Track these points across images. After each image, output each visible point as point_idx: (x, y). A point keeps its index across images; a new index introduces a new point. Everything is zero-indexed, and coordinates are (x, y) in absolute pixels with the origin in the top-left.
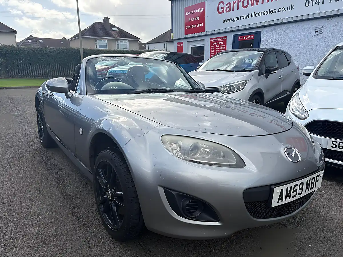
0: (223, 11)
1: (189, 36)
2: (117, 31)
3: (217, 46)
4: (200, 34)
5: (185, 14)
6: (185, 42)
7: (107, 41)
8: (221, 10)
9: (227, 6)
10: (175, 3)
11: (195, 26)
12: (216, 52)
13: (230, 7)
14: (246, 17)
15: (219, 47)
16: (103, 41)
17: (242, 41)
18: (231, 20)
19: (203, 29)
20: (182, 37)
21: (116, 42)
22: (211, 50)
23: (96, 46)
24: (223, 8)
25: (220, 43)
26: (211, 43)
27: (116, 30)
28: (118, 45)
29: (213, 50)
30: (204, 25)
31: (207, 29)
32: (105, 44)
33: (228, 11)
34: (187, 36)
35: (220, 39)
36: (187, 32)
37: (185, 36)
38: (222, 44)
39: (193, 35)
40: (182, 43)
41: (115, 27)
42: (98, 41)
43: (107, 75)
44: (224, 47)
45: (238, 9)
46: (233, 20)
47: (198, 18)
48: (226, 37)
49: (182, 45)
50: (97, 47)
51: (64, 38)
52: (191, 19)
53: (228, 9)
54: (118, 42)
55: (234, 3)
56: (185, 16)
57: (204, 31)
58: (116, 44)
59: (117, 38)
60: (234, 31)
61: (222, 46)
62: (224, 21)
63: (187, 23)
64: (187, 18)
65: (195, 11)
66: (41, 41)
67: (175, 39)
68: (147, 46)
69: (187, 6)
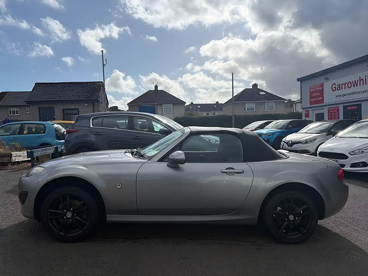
0: (335, 90)
1: (313, 106)
2: (265, 94)
3: (333, 113)
4: (321, 105)
5: (310, 91)
6: (310, 110)
7: (254, 104)
8: (334, 89)
9: (338, 86)
10: (303, 83)
11: (317, 99)
12: (332, 117)
13: (340, 87)
14: (351, 94)
15: (334, 114)
16: (251, 105)
17: (349, 110)
18: (341, 96)
19: (322, 101)
20: (308, 107)
22: (328, 116)
23: (245, 109)
24: (335, 87)
25: (335, 111)
26: (329, 111)
28: (264, 107)
29: (330, 116)
30: (323, 98)
31: (325, 102)
32: (253, 107)
33: (339, 90)
35: (335, 108)
36: (311, 103)
37: (310, 106)
38: (336, 112)
39: (316, 105)
40: (308, 111)
41: (263, 91)
42: (246, 105)
44: (337, 114)
45: (345, 88)
46: (342, 95)
47: (319, 94)
48: (339, 107)
49: (308, 112)
50: (245, 110)
51: (217, 102)
52: (314, 94)
53: (339, 89)
54: (264, 105)
55: (342, 85)
57: (323, 103)
59: (264, 101)
60: (343, 103)
61: (337, 113)
62: (336, 96)
63: (311, 97)
64: (311, 93)
65: (317, 89)
66: (199, 107)
67: (303, 108)
68: (294, 105)
69: (311, 85)
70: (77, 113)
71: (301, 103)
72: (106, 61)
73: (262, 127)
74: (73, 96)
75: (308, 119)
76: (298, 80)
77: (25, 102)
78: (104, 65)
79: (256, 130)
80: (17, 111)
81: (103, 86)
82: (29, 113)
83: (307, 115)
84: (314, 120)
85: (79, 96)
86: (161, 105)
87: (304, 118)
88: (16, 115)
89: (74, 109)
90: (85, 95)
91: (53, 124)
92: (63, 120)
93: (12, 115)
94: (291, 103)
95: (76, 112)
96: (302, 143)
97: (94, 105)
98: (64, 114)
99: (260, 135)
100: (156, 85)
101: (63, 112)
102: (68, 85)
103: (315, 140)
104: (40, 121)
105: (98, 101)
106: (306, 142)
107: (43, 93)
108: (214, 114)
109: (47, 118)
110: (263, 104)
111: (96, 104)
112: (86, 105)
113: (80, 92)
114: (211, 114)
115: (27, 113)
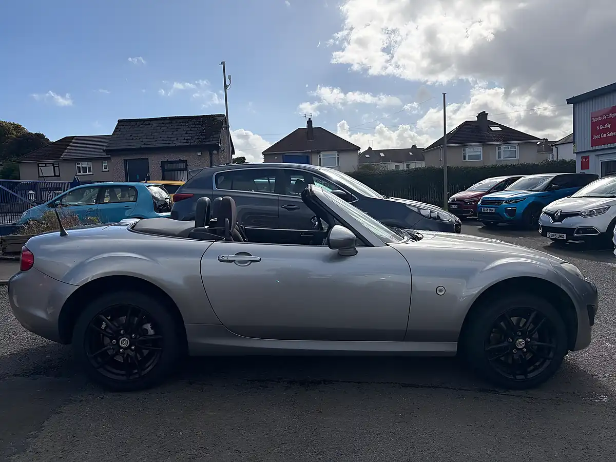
1: (597, 148)
2: (500, 131)
4: (612, 145)
5: (592, 120)
6: (592, 157)
7: (481, 148)
10: (577, 107)
11: (605, 136)
16: (476, 149)
20: (588, 150)
21: (497, 150)
23: (465, 157)
27: (498, 129)
28: (499, 153)
32: (479, 153)
34: (594, 148)
36: (594, 143)
37: (591, 149)
39: (603, 147)
40: (588, 157)
41: (496, 125)
42: (467, 149)
43: (480, 202)
47: (609, 126)
49: (587, 160)
50: (465, 159)
51: (414, 146)
52: (599, 127)
54: (499, 149)
56: (592, 123)
58: (497, 151)
59: (499, 143)
63: (594, 131)
64: (594, 125)
65: (605, 116)
66: (382, 155)
67: (577, 151)
68: (555, 149)
69: (594, 110)
70: (184, 167)
71: (574, 142)
72: (230, 79)
73: (500, 187)
74: (177, 139)
75: (586, 172)
76: (569, 101)
77: (104, 151)
78: (226, 87)
79: (489, 192)
80: (90, 168)
81: (226, 122)
82: (107, 170)
83: (585, 165)
84: (600, 175)
85: (187, 140)
86: (319, 153)
87: (579, 170)
88: (88, 173)
89: (180, 162)
90: (196, 137)
91: (148, 187)
92: (162, 180)
93: (81, 173)
94: (548, 145)
95: (182, 166)
96: (581, 215)
97: (211, 155)
98: (164, 170)
99: (499, 201)
100: (310, 119)
101: (162, 167)
102: (168, 121)
103: (607, 210)
104: (127, 181)
105: (218, 148)
106: (591, 213)
107: (131, 136)
108: (408, 166)
109: (138, 176)
110: (497, 148)
111: (215, 152)
112: (199, 154)
113: (188, 132)
114: (403, 167)
115: (104, 170)
